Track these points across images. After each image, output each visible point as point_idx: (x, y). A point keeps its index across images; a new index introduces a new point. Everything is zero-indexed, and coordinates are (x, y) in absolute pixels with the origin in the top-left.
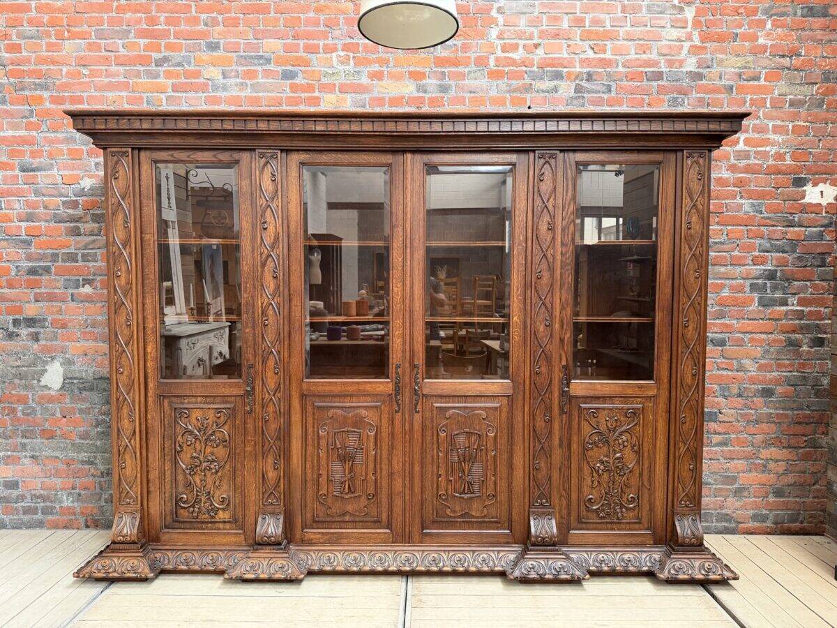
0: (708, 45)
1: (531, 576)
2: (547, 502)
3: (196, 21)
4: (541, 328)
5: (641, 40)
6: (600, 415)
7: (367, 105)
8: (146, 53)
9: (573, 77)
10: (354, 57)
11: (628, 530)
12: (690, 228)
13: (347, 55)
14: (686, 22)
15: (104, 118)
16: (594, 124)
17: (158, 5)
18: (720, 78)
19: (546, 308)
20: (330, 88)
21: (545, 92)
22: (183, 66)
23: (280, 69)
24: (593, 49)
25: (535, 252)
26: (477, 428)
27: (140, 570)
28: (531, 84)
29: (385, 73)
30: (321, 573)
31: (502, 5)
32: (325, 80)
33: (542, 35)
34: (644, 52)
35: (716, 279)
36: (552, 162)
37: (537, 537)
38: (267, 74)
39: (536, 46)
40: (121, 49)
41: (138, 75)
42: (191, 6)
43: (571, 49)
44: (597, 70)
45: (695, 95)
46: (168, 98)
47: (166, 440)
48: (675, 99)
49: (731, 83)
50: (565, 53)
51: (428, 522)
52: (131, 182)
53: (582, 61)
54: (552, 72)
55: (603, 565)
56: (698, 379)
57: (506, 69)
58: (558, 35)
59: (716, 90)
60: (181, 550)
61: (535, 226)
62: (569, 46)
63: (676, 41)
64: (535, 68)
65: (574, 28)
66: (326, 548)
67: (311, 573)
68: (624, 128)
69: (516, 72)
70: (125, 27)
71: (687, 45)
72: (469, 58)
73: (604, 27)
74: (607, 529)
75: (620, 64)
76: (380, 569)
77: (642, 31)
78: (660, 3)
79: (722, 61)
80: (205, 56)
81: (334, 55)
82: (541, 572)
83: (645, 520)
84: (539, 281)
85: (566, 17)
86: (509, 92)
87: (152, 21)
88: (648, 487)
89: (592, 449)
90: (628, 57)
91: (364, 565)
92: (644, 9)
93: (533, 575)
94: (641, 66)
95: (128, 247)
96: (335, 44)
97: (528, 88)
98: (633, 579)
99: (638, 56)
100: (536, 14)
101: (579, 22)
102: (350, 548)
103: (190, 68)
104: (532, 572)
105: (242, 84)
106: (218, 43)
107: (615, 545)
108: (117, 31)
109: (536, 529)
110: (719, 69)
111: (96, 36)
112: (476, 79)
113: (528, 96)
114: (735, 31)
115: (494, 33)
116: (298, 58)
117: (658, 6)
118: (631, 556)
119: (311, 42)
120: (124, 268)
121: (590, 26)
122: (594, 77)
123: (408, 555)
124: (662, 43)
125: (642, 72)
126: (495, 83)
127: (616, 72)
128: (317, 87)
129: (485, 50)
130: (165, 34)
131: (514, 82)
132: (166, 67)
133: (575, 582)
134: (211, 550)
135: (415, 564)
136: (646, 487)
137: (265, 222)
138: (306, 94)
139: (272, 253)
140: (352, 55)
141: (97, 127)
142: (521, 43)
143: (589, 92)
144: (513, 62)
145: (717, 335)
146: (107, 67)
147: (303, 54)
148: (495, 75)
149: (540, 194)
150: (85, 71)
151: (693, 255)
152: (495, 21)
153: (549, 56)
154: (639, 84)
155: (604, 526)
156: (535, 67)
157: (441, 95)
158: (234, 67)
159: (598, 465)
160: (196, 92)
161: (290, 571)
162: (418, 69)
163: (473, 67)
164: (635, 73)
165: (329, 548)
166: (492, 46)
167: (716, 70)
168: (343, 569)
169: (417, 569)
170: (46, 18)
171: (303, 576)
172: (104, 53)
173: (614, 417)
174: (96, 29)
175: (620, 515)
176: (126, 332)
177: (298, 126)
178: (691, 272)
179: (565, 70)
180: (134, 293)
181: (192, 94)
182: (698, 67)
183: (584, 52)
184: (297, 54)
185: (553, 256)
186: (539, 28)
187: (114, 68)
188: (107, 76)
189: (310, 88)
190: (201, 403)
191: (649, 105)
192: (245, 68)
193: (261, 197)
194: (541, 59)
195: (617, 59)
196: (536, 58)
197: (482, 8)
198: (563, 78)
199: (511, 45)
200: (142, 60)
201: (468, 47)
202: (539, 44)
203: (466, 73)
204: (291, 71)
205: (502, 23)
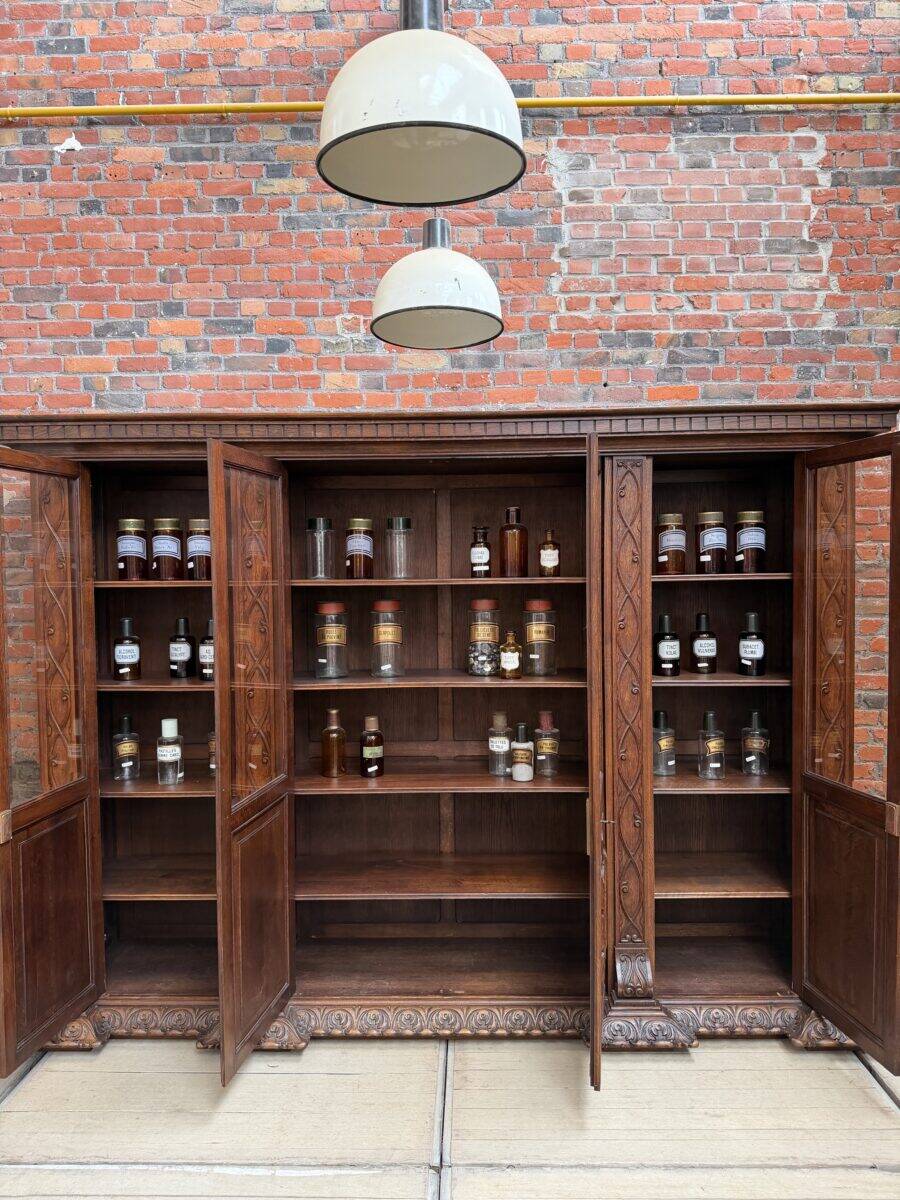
0: (852, 294)
1: (618, 1043)
2: (639, 937)
3: (149, 275)
4: (627, 697)
5: (759, 289)
7: (384, 386)
8: (84, 320)
9: (665, 341)
10: (365, 321)
12: (827, 559)
13: (355, 318)
14: (820, 263)
15: (32, 424)
16: (693, 422)
17: (98, 255)
18: (870, 339)
19: (633, 668)
20: (333, 364)
21: (627, 363)
22: (133, 336)
23: (264, 338)
24: (692, 303)
25: (616, 593)
27: (83, 1037)
28: (607, 353)
30: (329, 1038)
31: (566, 245)
32: (327, 353)
33: (622, 285)
34: (763, 306)
35: (870, 615)
36: (636, 471)
37: (626, 986)
38: (247, 345)
39: (614, 300)
40: (49, 314)
41: (72, 349)
42: (142, 255)
43: (663, 304)
44: (698, 331)
45: (834, 362)
46: (113, 380)
48: (807, 369)
49: (885, 345)
50: (654, 309)
52: (67, 507)
53: (678, 319)
54: (637, 335)
55: (717, 1025)
57: (573, 334)
59: (864, 356)
60: (139, 1006)
61: (614, 557)
62: (659, 299)
63: (807, 289)
64: (613, 331)
65: (666, 275)
66: (334, 1003)
67: (315, 1038)
69: (587, 336)
70: (54, 286)
71: (822, 295)
72: (523, 319)
73: (707, 273)
75: (730, 323)
76: (409, 1032)
77: (759, 278)
78: (784, 239)
79: (870, 316)
80: (162, 323)
82: (631, 1036)
85: (654, 261)
86: (577, 364)
87: (91, 277)
90: (740, 313)
91: (388, 1028)
92: (762, 247)
93: (620, 1042)
94: (759, 325)
95: (63, 595)
96: (339, 304)
97: (603, 359)
98: (759, 1044)
99: (755, 312)
100: (613, 257)
101: (672, 267)
102: (368, 1002)
103: (144, 339)
104: (619, 1037)
105: (212, 359)
106: (180, 304)
107: (733, 996)
108: (43, 291)
109: (624, 975)
110: (868, 327)
111: (14, 298)
112: (531, 348)
113: (603, 370)
114: (888, 275)
115: (555, 284)
116: (289, 323)
117: (781, 243)
118: (757, 1012)
119: (306, 301)
120: (58, 624)
121: (687, 272)
122: (695, 341)
123: (447, 1012)
124: (787, 293)
125: (760, 333)
126: (557, 353)
127: (725, 333)
128: (315, 362)
129: (544, 308)
130: (108, 294)
131: (583, 351)
132: (109, 338)
133: (678, 1049)
134: (179, 1006)
135: (458, 1025)
137: (250, 559)
138: (302, 373)
139: (258, 600)
140: (362, 318)
141: (21, 437)
142: (593, 296)
143: (687, 362)
144: (582, 324)
145: (872, 693)
146: (31, 340)
147: (296, 319)
148: (557, 342)
149: (620, 515)
150: (1, 345)
151: (833, 595)
152: (557, 268)
153: (633, 314)
154: (757, 349)
157: (485, 370)
158: (202, 337)
160: (151, 372)
161: (286, 1037)
163: (528, 333)
164: (751, 334)
165: (339, 1003)
167: (863, 327)
168: (358, 1032)
169: (461, 1032)
171: (303, 1044)
172: (25, 321)
174: (15, 289)
176: (61, 709)
177: (292, 432)
178: (831, 619)
179: (654, 332)
180: (72, 656)
181: (144, 375)
182: (838, 325)
185: (641, 598)
186: (618, 276)
187: (39, 341)
188: (30, 352)
189: (306, 364)
191: (772, 377)
192: (218, 338)
193: (243, 526)
194: (621, 318)
195: (726, 317)
196: (614, 318)
197: (539, 251)
198: (651, 344)
199: (579, 299)
200: (80, 330)
201: (520, 304)
202: (618, 298)
203: (519, 339)
204: (279, 341)
205: (566, 271)
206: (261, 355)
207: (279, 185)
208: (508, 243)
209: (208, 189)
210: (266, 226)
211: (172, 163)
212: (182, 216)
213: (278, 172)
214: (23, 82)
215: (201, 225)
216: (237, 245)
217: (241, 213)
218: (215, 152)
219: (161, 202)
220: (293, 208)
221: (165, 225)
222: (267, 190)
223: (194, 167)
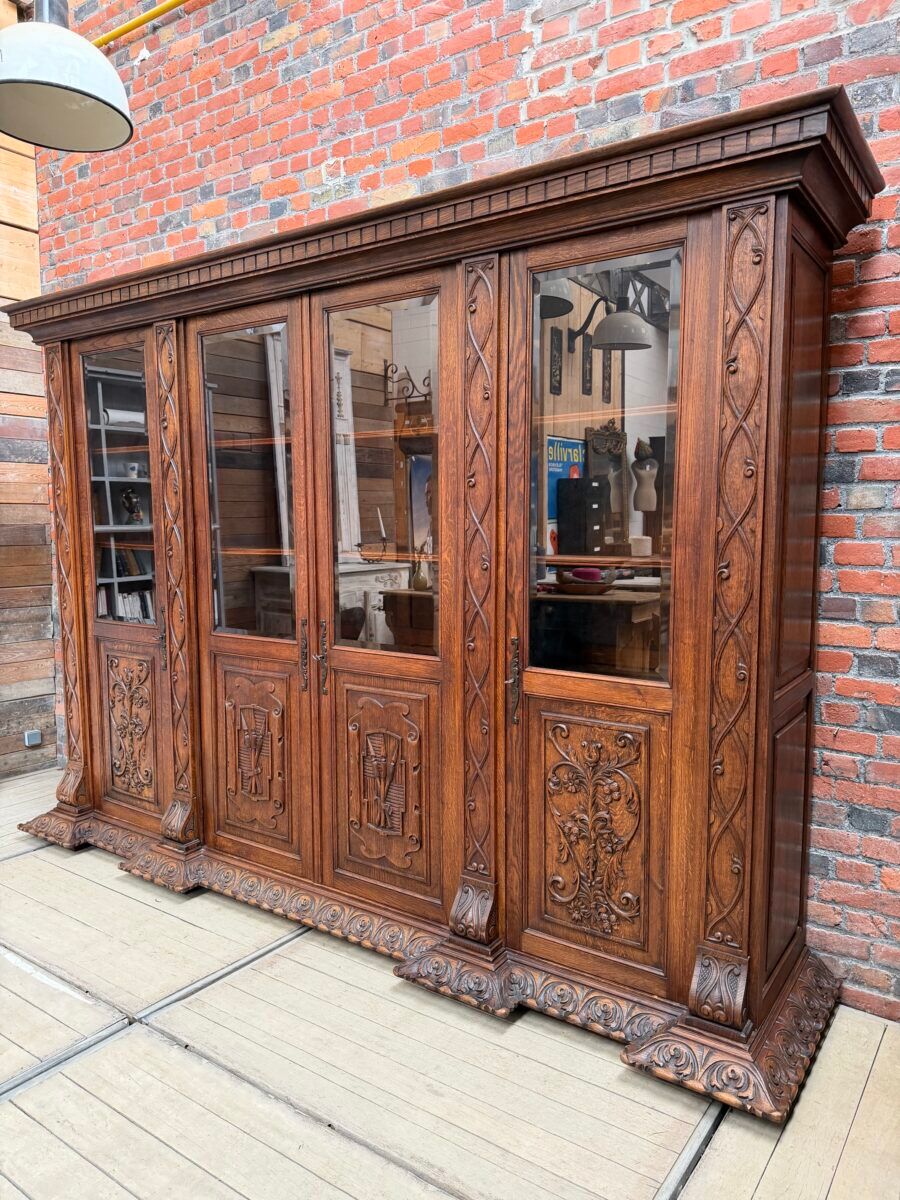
2: (485, 868)
3: (191, 163)
4: (476, 574)
6: (571, 735)
8: (153, 219)
9: (657, 101)
10: (345, 162)
11: (622, 957)
13: (338, 162)
16: (530, 192)
17: (160, 154)
22: (182, 226)
23: (268, 203)
24: (695, 34)
26: (396, 728)
27: (64, 836)
28: (584, 136)
29: (382, 175)
31: (539, 6)
32: (315, 207)
34: (801, 8)
36: (489, 276)
37: (458, 920)
38: (255, 214)
40: (133, 220)
41: (147, 250)
42: (187, 145)
43: (656, 49)
44: (702, 74)
51: (342, 859)
52: (62, 382)
53: (675, 65)
54: (622, 102)
56: (749, 690)
57: (545, 120)
58: (631, 29)
60: (113, 825)
64: (593, 105)
65: (661, 6)
66: (231, 861)
68: (581, 187)
69: (561, 120)
70: (136, 192)
74: (586, 945)
75: (749, 49)
76: (267, 906)
80: (200, 207)
81: (323, 166)
82: (444, 980)
83: (653, 946)
84: (472, 491)
87: (156, 176)
88: (660, 887)
89: (558, 793)
90: (764, 30)
94: (792, 40)
95: (63, 460)
96: (325, 150)
97: (579, 145)
103: (190, 227)
104: (433, 975)
105: (233, 235)
106: (211, 185)
107: (597, 977)
108: (130, 198)
109: (458, 906)
111: (115, 210)
112: (500, 151)
115: (527, 61)
119: (300, 154)
122: (697, 91)
125: (794, 52)
126: (528, 150)
127: (740, 67)
128: (305, 219)
130: (167, 190)
131: (557, 140)
132: (170, 232)
134: (135, 832)
135: (308, 913)
136: (655, 886)
137: (166, 420)
139: (172, 461)
140: (342, 160)
141: (28, 321)
142: (569, 64)
144: (555, 104)
146: (124, 245)
147: (292, 176)
148: (529, 135)
150: (108, 255)
152: (528, 40)
154: (786, 79)
155: (581, 937)
156: (593, 101)
158: (226, 215)
159: (569, 825)
161: (176, 878)
162: (422, 158)
163: (496, 132)
164: (780, 57)
166: (523, 86)
170: (79, 201)
172: (121, 229)
173: (596, 742)
174: (115, 202)
175: (606, 924)
176: (66, 561)
178: (737, 465)
179: (643, 92)
180: (70, 514)
183: (678, 46)
184: (285, 177)
186: (600, 27)
187: (129, 245)
188: (124, 256)
190: (127, 651)
192: (236, 213)
194: (602, 82)
195: (742, 42)
196: (594, 85)
197: (508, 25)
198: (639, 109)
199: (552, 74)
200: (149, 229)
201: (489, 100)
202: (600, 58)
203: (486, 144)
204: (278, 203)
205: (539, 41)
206: (265, 222)
207: (278, 36)
208: (477, 25)
209: (229, 62)
210: (268, 85)
211: (206, 45)
212: (211, 97)
213: (276, 24)
214: (116, 9)
215: (223, 101)
216: (248, 113)
217: (253, 78)
218: (233, 20)
219: (198, 88)
220: (290, 58)
221: (199, 110)
222: (269, 46)
223: (218, 43)
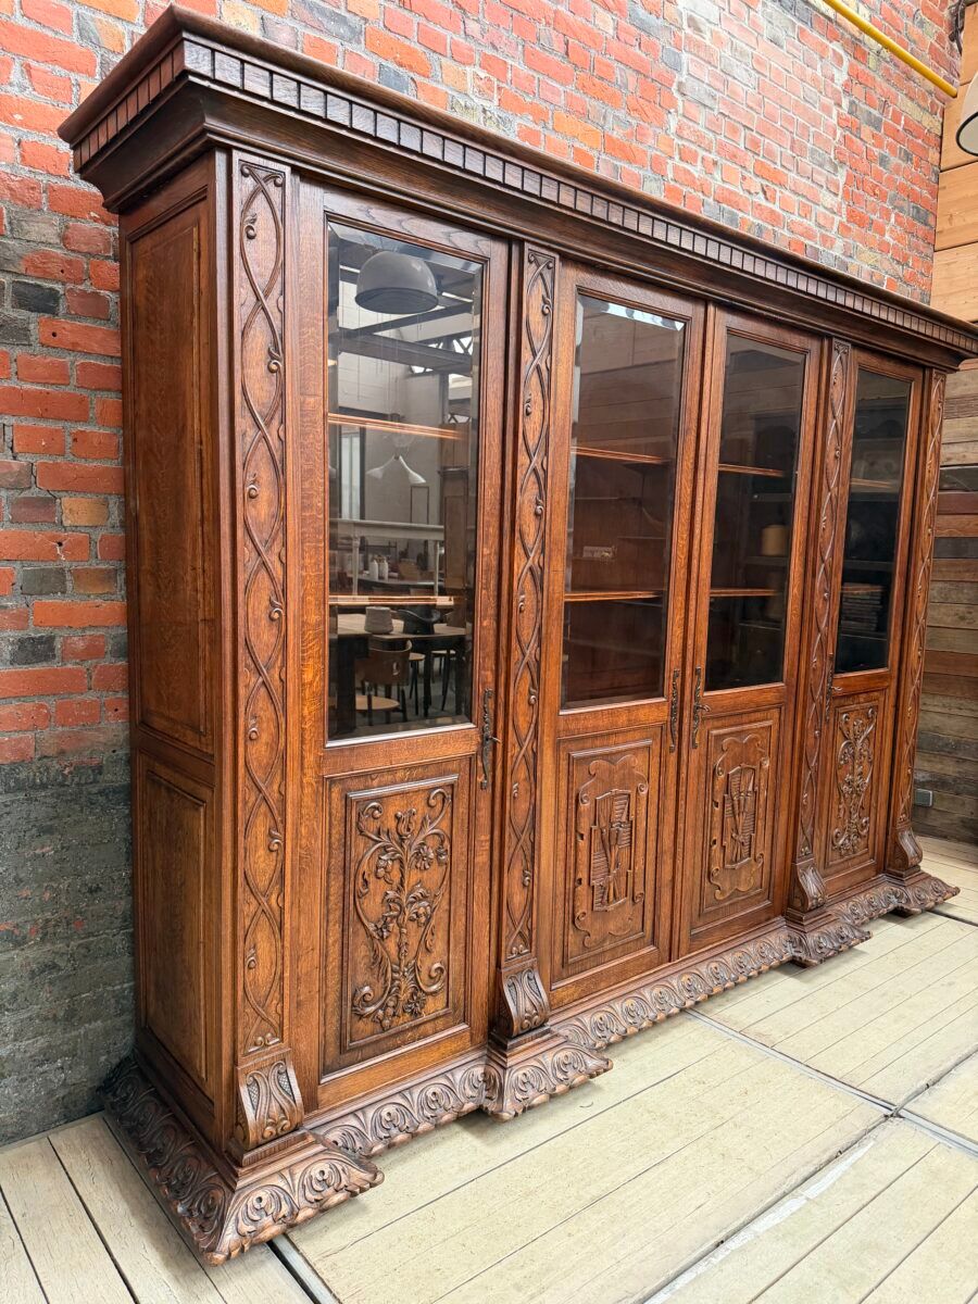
0: (852, 227)
2: (809, 849)
4: (821, 603)
5: (804, 196)
6: (850, 720)
9: (746, 227)
10: (499, 88)
11: (859, 865)
13: (489, 80)
14: (838, 187)
19: (826, 573)
23: (376, 61)
24: (764, 191)
25: (824, 490)
26: (752, 759)
29: (543, 137)
31: (684, 80)
33: (720, 149)
34: (806, 216)
36: (844, 359)
37: (812, 899)
43: (745, 184)
47: (332, 876)
50: (740, 187)
51: (695, 919)
54: (728, 212)
56: (922, 662)
58: (735, 156)
61: (826, 451)
62: (743, 178)
63: (829, 210)
65: (749, 153)
66: (588, 1006)
69: (694, 197)
71: (837, 220)
72: (646, 154)
73: (775, 163)
75: (786, 225)
77: (805, 185)
78: (821, 152)
81: (469, 69)
83: (870, 847)
85: (743, 132)
88: (875, 805)
89: (842, 766)
90: (792, 217)
92: (808, 154)
94: (802, 235)
96: (471, 49)
99: (801, 220)
100: (716, 113)
101: (754, 147)
107: (851, 887)
114: (871, 216)
115: (673, 123)
116: (408, 52)
117: (819, 155)
119: (431, 25)
120: (265, 477)
121: (763, 157)
124: (819, 208)
125: (802, 243)
129: (663, 148)
137: (530, 401)
140: (495, 82)
141: (248, 86)
142: (700, 152)
147: (418, 47)
148: (672, 195)
149: (832, 404)
152: (674, 104)
153: (727, 186)
155: (843, 866)
156: (712, 198)
159: (845, 786)
162: (585, 148)
163: (648, 171)
165: (592, 1004)
166: (670, 143)
167: (856, 262)
178: (927, 528)
179: (741, 214)
182: (844, 254)
183: (756, 193)
184: (407, 42)
185: (837, 498)
186: (718, 137)
190: (402, 781)
192: (312, 33)
194: (718, 187)
195: (784, 217)
196: (713, 185)
197: (663, 75)
199: (690, 151)
201: (644, 134)
202: (717, 163)
203: (642, 177)
204: (396, 74)
205: (681, 111)
208: (638, 51)
